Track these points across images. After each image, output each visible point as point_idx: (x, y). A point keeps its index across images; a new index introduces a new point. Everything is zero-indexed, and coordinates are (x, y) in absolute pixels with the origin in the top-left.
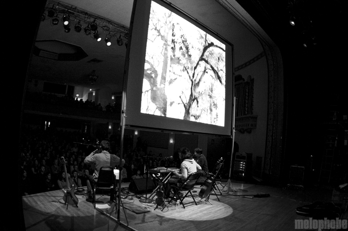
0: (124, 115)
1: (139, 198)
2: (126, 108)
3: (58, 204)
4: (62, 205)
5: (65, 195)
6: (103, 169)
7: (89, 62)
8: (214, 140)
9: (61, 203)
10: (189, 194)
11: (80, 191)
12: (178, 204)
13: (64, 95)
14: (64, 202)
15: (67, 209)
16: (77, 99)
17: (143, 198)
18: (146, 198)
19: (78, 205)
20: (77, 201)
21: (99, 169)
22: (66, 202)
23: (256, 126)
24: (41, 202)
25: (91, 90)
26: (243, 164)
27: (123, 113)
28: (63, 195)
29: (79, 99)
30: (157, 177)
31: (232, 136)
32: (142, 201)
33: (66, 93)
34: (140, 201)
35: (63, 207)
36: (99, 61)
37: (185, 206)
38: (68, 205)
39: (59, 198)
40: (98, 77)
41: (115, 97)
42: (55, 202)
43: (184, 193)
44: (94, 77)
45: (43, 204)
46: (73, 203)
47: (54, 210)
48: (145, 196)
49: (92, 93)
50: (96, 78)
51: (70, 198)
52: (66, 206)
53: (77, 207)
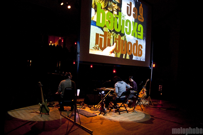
0: (79, 55)
1: (90, 107)
2: (80, 51)
3: (35, 114)
5: (41, 107)
10: (123, 105)
11: (51, 105)
15: (41, 116)
16: (51, 44)
17: (92, 107)
18: (94, 107)
19: (49, 113)
22: (41, 112)
24: (22, 113)
25: (60, 38)
26: (161, 87)
27: (78, 54)
28: (39, 107)
29: (52, 45)
30: (102, 94)
31: (151, 68)
32: (92, 109)
34: (90, 109)
35: (39, 115)
37: (120, 113)
38: (42, 114)
39: (36, 110)
42: (33, 112)
43: (120, 104)
45: (24, 115)
46: (46, 112)
47: (31, 118)
48: (93, 106)
49: (61, 40)
51: (44, 109)
52: (41, 114)
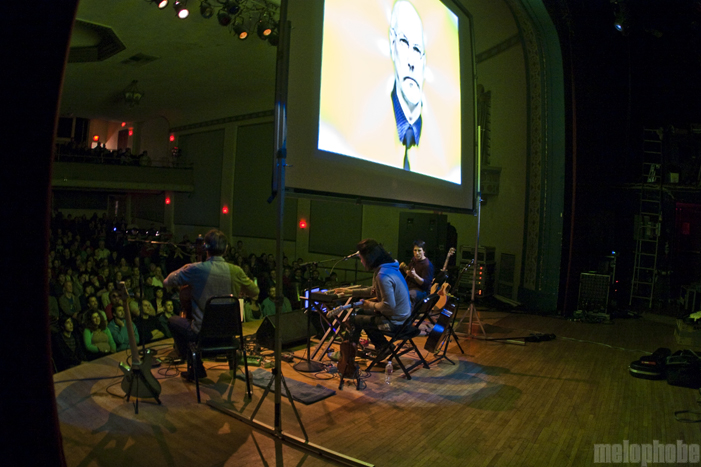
1: (289, 360)
3: (107, 401)
4: (121, 401)
5: (127, 376)
6: (213, 302)
7: (125, 62)
8: (412, 220)
9: (114, 396)
12: (389, 371)
13: (68, 140)
14: (125, 394)
15: (137, 412)
18: (308, 360)
19: (160, 398)
20: (156, 388)
21: (203, 304)
22: (129, 393)
23: (498, 189)
25: (123, 124)
31: (477, 211)
32: (300, 367)
33: (73, 135)
34: (296, 369)
35: (123, 407)
36: (148, 59)
38: (137, 402)
40: (143, 95)
41: (175, 137)
42: (101, 395)
44: (136, 95)
46: (148, 393)
49: (127, 131)
50: (140, 96)
51: (140, 382)
53: (159, 403)
